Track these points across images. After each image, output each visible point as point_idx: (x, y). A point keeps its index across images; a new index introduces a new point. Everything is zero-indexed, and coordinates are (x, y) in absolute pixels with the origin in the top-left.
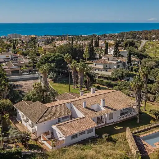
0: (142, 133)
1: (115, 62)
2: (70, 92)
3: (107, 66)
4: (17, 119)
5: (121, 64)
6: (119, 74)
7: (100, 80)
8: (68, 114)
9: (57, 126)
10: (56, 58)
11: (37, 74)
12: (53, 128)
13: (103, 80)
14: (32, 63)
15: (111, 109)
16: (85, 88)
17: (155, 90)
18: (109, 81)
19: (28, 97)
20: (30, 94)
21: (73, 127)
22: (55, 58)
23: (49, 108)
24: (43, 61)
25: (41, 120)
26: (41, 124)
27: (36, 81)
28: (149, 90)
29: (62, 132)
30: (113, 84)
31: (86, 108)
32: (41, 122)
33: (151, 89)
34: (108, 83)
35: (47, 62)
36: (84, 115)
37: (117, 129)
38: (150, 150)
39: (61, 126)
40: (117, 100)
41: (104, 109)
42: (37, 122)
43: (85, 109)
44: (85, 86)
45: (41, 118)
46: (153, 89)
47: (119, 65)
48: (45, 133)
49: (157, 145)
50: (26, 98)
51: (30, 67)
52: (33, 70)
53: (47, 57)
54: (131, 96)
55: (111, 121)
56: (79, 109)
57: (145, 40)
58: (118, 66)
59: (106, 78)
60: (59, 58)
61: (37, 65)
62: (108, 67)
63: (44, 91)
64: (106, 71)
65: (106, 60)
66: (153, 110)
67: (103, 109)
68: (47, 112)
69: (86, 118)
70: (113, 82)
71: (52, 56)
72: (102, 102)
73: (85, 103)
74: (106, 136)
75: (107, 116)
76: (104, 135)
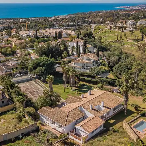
0: (132, 123)
1: (91, 62)
9: (81, 126)
11: (29, 77)
12: (76, 127)
15: (108, 108)
18: (90, 79)
21: (91, 126)
22: (45, 62)
23: (68, 112)
31: (93, 109)
36: (94, 115)
38: (141, 135)
39: (83, 126)
40: (109, 99)
42: (66, 125)
45: (66, 121)
47: (94, 64)
49: (145, 131)
54: (111, 92)
55: (109, 116)
56: (88, 111)
57: (94, 24)
59: (86, 76)
65: (83, 60)
66: (134, 105)
67: (103, 109)
68: (69, 116)
69: (96, 117)
70: (93, 80)
71: (43, 61)
72: (102, 103)
73: (92, 106)
74: (112, 129)
75: (106, 113)
76: (111, 128)
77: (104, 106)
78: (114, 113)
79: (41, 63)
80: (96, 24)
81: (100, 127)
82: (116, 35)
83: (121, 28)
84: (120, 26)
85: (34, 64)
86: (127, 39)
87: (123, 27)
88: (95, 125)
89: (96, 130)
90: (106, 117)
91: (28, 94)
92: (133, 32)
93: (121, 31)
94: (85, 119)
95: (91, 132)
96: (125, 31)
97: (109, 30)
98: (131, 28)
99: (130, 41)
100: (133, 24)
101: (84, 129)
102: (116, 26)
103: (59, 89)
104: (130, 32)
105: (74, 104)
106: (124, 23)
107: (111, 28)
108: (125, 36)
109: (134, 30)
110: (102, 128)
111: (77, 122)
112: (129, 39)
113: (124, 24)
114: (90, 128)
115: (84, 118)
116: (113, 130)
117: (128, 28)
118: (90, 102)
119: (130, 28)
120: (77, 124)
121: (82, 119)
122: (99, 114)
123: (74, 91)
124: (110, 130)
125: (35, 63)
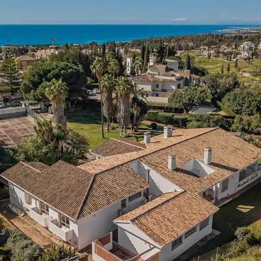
1: (173, 78)
2: (103, 137)
3: (157, 86)
4: (10, 206)
5: (182, 82)
6: (185, 101)
7: (153, 113)
8: (141, 187)
9: (133, 221)
10: (62, 72)
11: (23, 106)
12: (118, 224)
13: (157, 113)
14: (7, 84)
16: (130, 128)
17: (257, 127)
18: (170, 114)
19: (26, 153)
20: (30, 146)
21: (169, 220)
22: (60, 70)
23: (96, 175)
24: (36, 79)
25: (86, 208)
26: (88, 218)
27: (24, 119)
28: (246, 127)
29: (149, 235)
30: (179, 119)
31: (177, 170)
32: (90, 213)
33: (249, 125)
34: (168, 117)
35: (44, 79)
36: (180, 186)
37: (244, 211)
39: (143, 220)
41: (214, 171)
42: (79, 214)
43: (175, 172)
44: (130, 126)
45: (84, 203)
46: (253, 125)
47: (180, 84)
48: (100, 240)
50: (22, 156)
51: (6, 92)
52: (13, 97)
53: (43, 70)
55: (225, 194)
56: (162, 174)
58: (179, 87)
59: (160, 108)
60: (69, 71)
61: (23, 87)
62: (160, 89)
63: (58, 138)
64: (157, 95)
65: (154, 75)
68: (95, 186)
69: (188, 194)
70: (177, 116)
71: (55, 67)
72: (206, 154)
73: (173, 158)
74: (246, 233)
75: (218, 185)
76: (239, 231)
77: (212, 164)
78: (240, 188)
79: (49, 71)
80: (182, 50)
81: (203, 224)
82: (220, 67)
83: (228, 55)
84: (225, 51)
85: (34, 76)
86: (241, 72)
87: (231, 53)
88: (185, 219)
89: (188, 234)
90: (219, 198)
91: (8, 140)
92: (251, 60)
93: (228, 60)
94: (152, 199)
95: (169, 240)
96: (235, 60)
97: (205, 58)
98: (247, 55)
99: (246, 75)
100: (251, 49)
101: (146, 230)
102: (219, 52)
103: (92, 132)
104: (244, 61)
105: (120, 156)
106: (234, 47)
107: (209, 56)
108: (236, 66)
109: (252, 59)
110: (208, 230)
111: (124, 209)
112: (244, 72)
113: (233, 49)
114: (167, 229)
115: (147, 198)
116: (249, 236)
117: (241, 54)
118: (169, 150)
119: (245, 54)
120: (123, 214)
121: (142, 198)
122: (196, 184)
123: (127, 137)
124: (236, 237)
125: (37, 73)
